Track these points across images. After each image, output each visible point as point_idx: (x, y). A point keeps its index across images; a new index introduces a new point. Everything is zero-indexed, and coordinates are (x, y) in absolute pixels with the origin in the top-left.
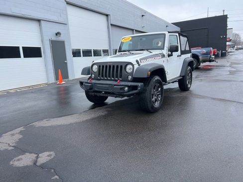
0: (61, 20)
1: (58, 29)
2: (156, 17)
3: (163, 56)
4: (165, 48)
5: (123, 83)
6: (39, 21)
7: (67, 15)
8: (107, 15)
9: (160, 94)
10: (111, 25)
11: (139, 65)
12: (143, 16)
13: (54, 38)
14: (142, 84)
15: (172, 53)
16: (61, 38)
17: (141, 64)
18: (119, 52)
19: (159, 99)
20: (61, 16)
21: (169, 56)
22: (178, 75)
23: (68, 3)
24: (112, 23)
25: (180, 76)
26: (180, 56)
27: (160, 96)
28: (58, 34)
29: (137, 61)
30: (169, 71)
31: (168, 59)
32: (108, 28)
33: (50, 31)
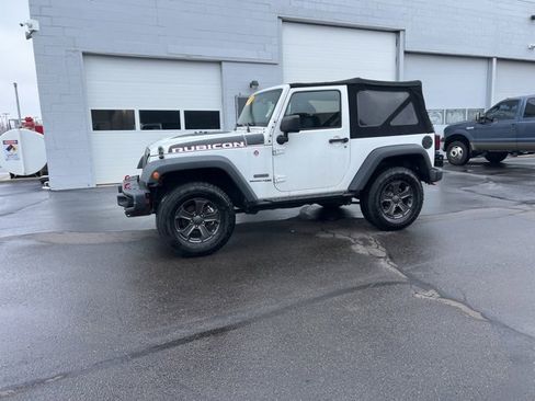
0: (266, 57)
1: (252, 74)
4: (271, 123)
6: (220, 63)
7: (280, 44)
8: (397, 32)
11: (162, 158)
15: (286, 136)
17: (168, 157)
20: (265, 50)
21: (282, 140)
22: (345, 188)
23: (285, 21)
25: (351, 191)
26: (347, 140)
27: (218, 226)
28: (254, 85)
29: (160, 149)
30: (277, 176)
31: (277, 146)
33: (238, 80)
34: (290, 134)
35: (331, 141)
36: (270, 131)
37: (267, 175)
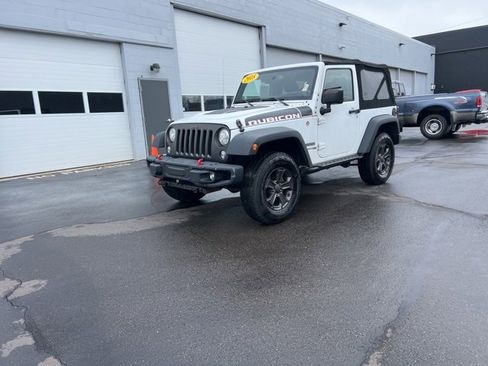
0: (162, 41)
1: (154, 57)
2: (372, 25)
3: (307, 112)
4: (315, 96)
5: (207, 165)
6: (119, 44)
7: (174, 31)
8: (259, 28)
9: (289, 189)
10: (267, 46)
11: (242, 131)
12: (341, 25)
13: (147, 76)
14: (240, 167)
15: (329, 107)
16: (160, 76)
17: (247, 129)
18: (236, 103)
19: (289, 198)
20: (161, 33)
21: (323, 112)
22: (356, 152)
23: (177, 7)
24: (269, 43)
25: (359, 154)
26: (358, 111)
27: (291, 192)
28: (155, 67)
29: (239, 123)
30: (321, 144)
31: (321, 117)
32: (261, 51)
33: (139, 62)
34: (332, 106)
35: (350, 112)
36: (314, 103)
37: (313, 144)
